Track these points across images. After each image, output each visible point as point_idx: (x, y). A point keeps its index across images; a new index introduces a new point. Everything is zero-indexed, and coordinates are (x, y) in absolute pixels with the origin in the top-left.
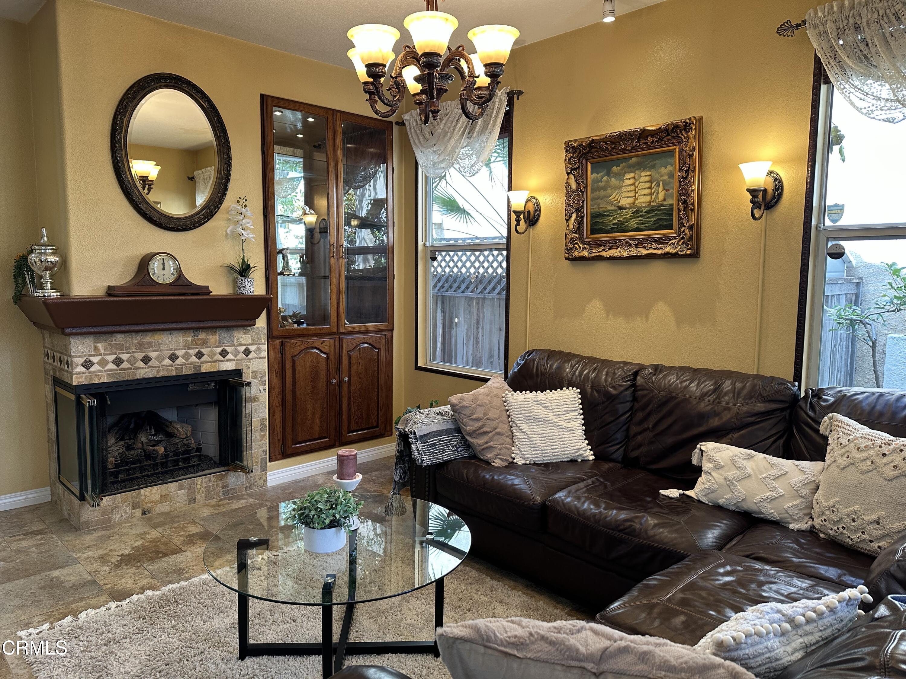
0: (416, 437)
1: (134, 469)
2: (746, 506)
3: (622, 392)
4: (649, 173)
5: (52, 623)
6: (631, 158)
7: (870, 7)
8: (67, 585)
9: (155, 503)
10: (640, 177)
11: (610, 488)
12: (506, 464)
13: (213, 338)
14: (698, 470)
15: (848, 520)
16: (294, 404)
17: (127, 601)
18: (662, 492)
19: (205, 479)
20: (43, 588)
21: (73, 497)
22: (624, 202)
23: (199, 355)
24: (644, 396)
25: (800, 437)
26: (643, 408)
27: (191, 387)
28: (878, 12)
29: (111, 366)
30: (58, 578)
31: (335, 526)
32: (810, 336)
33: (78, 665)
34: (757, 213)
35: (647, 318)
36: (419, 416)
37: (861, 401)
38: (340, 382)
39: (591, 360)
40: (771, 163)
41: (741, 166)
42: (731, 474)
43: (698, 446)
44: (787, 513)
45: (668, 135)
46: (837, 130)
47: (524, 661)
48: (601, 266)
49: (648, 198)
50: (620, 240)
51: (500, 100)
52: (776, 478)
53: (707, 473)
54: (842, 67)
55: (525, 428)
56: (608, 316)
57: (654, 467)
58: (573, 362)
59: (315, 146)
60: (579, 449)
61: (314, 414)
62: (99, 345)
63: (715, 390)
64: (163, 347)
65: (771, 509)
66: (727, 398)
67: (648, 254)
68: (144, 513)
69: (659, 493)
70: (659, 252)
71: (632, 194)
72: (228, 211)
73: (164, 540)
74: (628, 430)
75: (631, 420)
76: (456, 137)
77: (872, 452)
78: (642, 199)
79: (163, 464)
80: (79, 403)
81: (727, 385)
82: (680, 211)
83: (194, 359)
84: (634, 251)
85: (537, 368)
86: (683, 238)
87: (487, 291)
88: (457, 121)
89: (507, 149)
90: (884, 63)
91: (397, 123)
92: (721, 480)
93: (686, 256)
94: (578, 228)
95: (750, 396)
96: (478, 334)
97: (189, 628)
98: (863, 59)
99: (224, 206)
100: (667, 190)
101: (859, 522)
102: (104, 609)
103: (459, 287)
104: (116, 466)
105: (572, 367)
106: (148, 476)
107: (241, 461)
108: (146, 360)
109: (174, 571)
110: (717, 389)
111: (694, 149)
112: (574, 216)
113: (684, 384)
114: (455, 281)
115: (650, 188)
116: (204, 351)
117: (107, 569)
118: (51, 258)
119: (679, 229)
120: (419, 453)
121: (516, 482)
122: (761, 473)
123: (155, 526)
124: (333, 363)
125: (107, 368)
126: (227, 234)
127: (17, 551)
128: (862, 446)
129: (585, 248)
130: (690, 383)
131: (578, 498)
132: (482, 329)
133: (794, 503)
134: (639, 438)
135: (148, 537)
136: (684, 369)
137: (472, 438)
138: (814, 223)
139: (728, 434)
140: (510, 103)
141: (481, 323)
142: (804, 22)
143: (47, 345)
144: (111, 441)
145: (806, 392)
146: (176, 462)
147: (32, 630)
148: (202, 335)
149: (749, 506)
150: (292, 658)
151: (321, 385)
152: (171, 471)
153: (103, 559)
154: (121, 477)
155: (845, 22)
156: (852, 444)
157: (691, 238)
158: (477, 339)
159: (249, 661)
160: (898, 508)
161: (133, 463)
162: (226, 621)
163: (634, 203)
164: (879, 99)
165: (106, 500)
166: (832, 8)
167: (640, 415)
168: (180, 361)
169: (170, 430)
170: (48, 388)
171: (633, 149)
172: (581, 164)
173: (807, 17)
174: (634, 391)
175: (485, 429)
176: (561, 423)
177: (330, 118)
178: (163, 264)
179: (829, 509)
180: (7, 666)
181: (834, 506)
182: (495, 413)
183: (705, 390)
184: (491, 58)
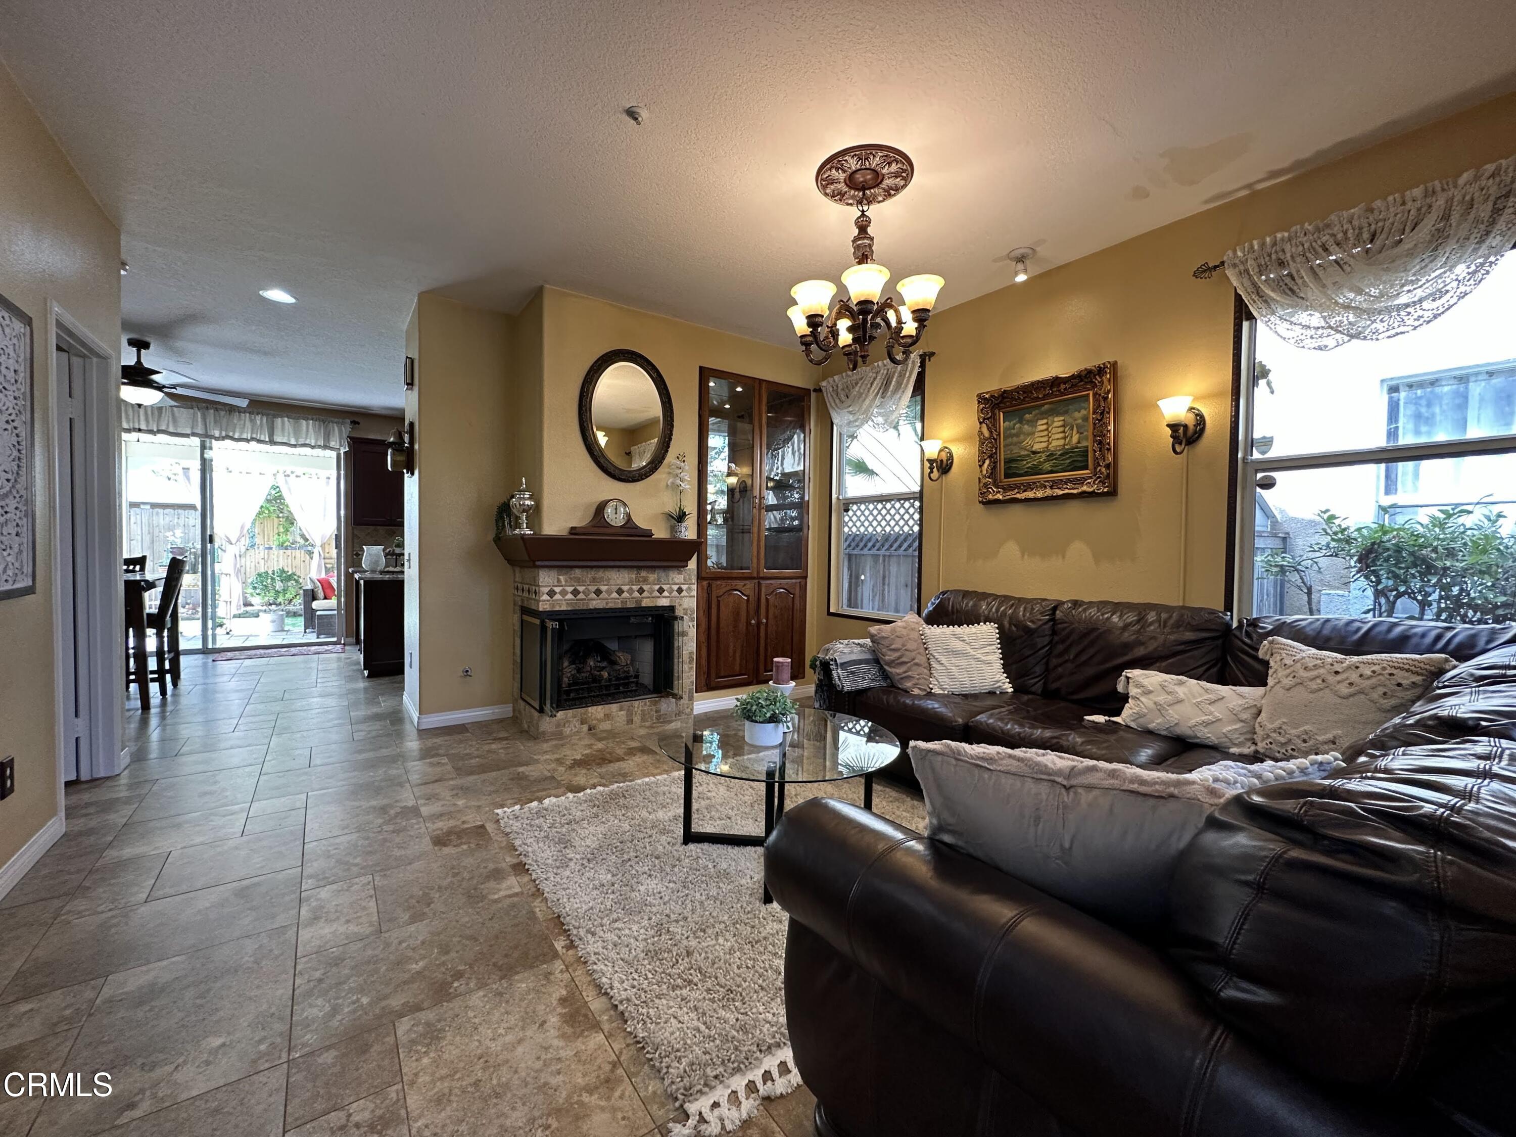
0: (837, 665)
1: (583, 689)
2: (1179, 731)
3: (1040, 626)
4: (1062, 418)
5: (522, 805)
6: (1043, 405)
7: (1294, 242)
8: (532, 779)
9: (599, 720)
10: (1053, 422)
11: (1032, 713)
12: (924, 693)
13: (652, 577)
14: (1124, 698)
15: (1299, 742)
16: (718, 641)
17: (582, 793)
18: (1087, 718)
19: (641, 703)
20: (512, 779)
21: (533, 710)
22: (1037, 447)
23: (641, 591)
24: (1064, 629)
25: (1236, 665)
26: (1063, 641)
27: (632, 620)
28: (1303, 245)
29: (570, 596)
30: (523, 772)
31: (775, 722)
32: (1241, 568)
33: (547, 837)
34: (1178, 449)
35: (1064, 557)
36: (839, 645)
37: (1304, 627)
38: (759, 623)
39: (1006, 598)
40: (1191, 398)
41: (1160, 403)
42: (1162, 698)
43: (1124, 673)
44: (1227, 737)
45: (1082, 381)
46: (1263, 367)
47: (995, 773)
48: (1016, 509)
49: (1062, 442)
50: (1034, 483)
51: (913, 362)
52: (1212, 703)
53: (1135, 698)
54: (1266, 302)
55: (943, 660)
56: (1023, 556)
57: (1076, 697)
58: (989, 600)
59: (739, 417)
60: (998, 682)
61: (735, 652)
62: (561, 577)
63: (1138, 621)
64: (612, 582)
65: (1208, 733)
66: (1152, 628)
67: (1064, 494)
68: (590, 729)
69: (1083, 720)
70: (1075, 491)
71: (1046, 439)
72: (669, 466)
73: (608, 750)
74: (1047, 663)
75: (1051, 653)
76: (871, 397)
77: (1322, 671)
78: (1055, 443)
79: (607, 687)
80: (543, 627)
81: (1152, 616)
82: (1095, 451)
83: (636, 594)
84: (1049, 492)
85: (953, 607)
86: (1099, 477)
87: (894, 548)
88: (872, 384)
89: (919, 407)
90: (1312, 291)
91: (815, 390)
92: (1150, 704)
93: (1103, 494)
94: (992, 473)
95: (1178, 625)
96: (884, 590)
97: (637, 817)
98: (1290, 293)
99: (665, 462)
100: (1081, 433)
101: (1311, 743)
102: (563, 798)
103: (865, 546)
104: (569, 685)
105: (988, 604)
106: (594, 696)
107: (672, 688)
108: (598, 592)
109: (619, 774)
110: (1141, 619)
111: (1109, 392)
112: (987, 462)
113: (1106, 616)
114: (861, 540)
115: (1064, 432)
116: (645, 587)
117: (563, 769)
118: (528, 502)
119: (1095, 468)
120: (839, 679)
121: (936, 706)
122: (1194, 697)
123: (600, 740)
124: (752, 606)
125: (567, 597)
126: (667, 485)
127: (489, 751)
128: (1310, 665)
129: (999, 492)
130: (1112, 615)
131: (1001, 719)
132: (889, 585)
133: (1234, 727)
134: (1060, 670)
135: (595, 747)
136: (1104, 603)
137: (890, 667)
138: (1240, 455)
139: (1155, 662)
140: (923, 365)
141: (887, 579)
142: (1223, 263)
143: (517, 579)
144: (566, 664)
145: (1240, 622)
146: (617, 686)
147: (506, 809)
148: (644, 574)
149: (1184, 730)
150: (730, 847)
151: (742, 626)
152: (614, 694)
153: (559, 761)
154: (572, 695)
155: (1267, 259)
156: (1299, 664)
157: (1108, 476)
158: (883, 595)
159: (692, 846)
160: (1356, 726)
161: (583, 684)
162: (669, 814)
163: (1047, 447)
164: (1309, 327)
165: (560, 714)
166: (1252, 247)
167: (1061, 647)
168: (625, 595)
169: (613, 658)
170: (516, 618)
171: (1045, 397)
172: (994, 414)
173: (1225, 258)
174: (1053, 625)
175: (904, 659)
176: (979, 656)
177: (757, 385)
178: (616, 509)
179: (1275, 731)
180: (489, 834)
181: (1280, 728)
182: (911, 645)
183: (1129, 621)
184: (918, 304)
